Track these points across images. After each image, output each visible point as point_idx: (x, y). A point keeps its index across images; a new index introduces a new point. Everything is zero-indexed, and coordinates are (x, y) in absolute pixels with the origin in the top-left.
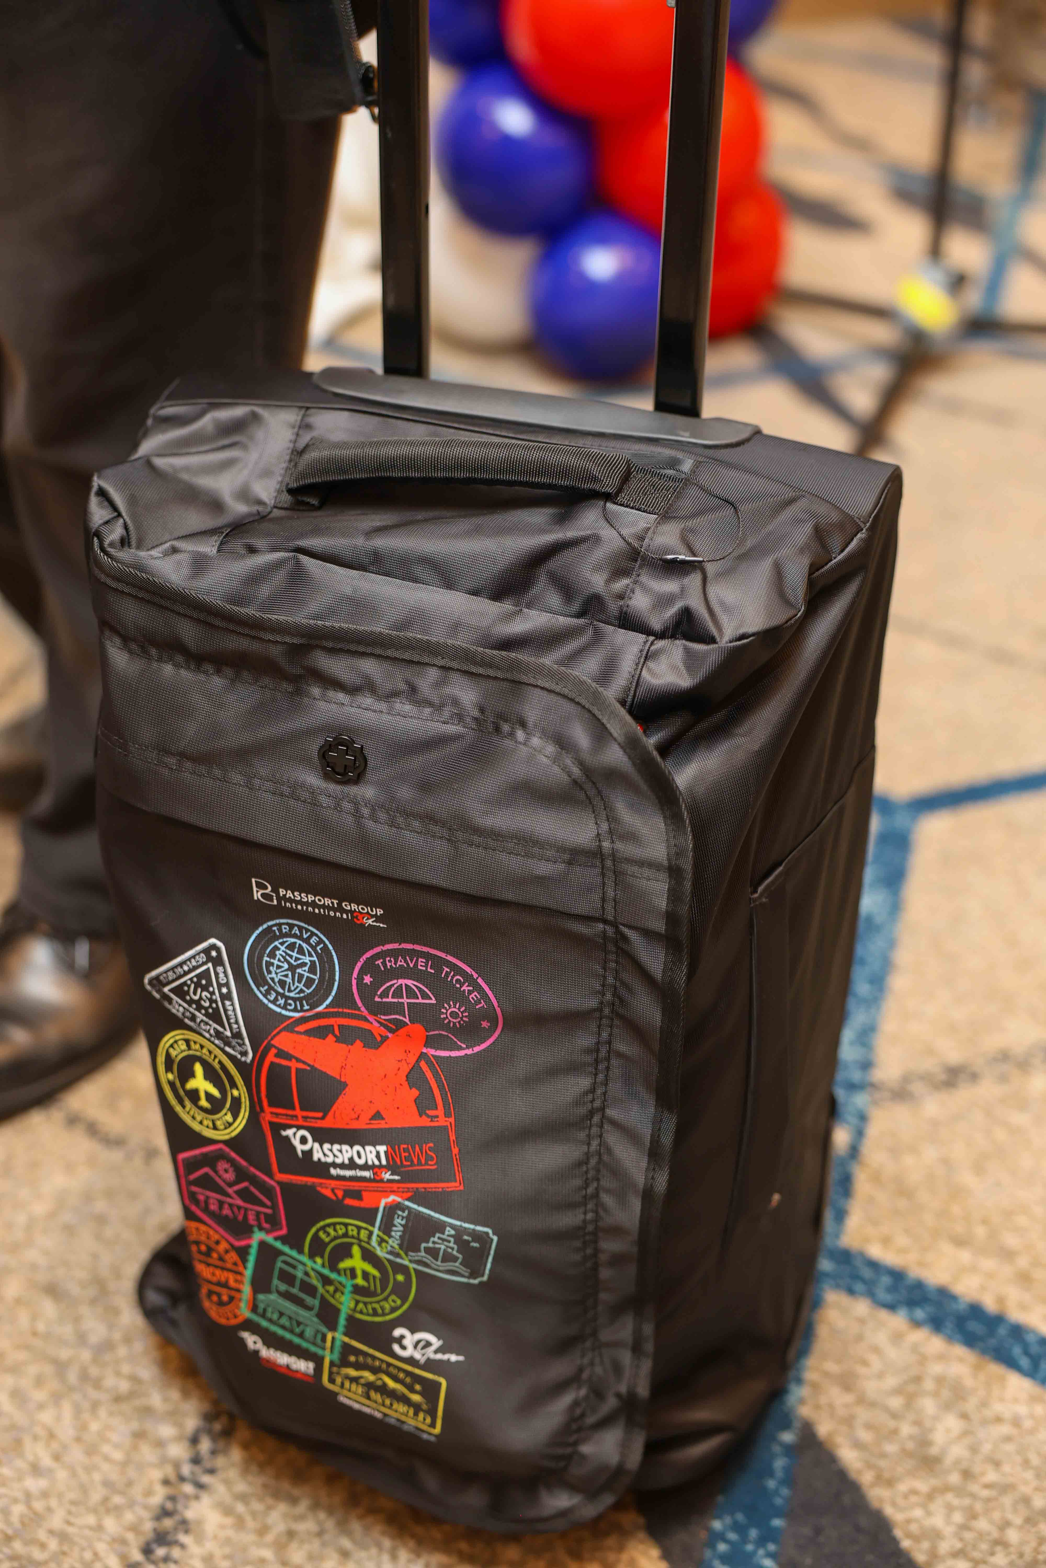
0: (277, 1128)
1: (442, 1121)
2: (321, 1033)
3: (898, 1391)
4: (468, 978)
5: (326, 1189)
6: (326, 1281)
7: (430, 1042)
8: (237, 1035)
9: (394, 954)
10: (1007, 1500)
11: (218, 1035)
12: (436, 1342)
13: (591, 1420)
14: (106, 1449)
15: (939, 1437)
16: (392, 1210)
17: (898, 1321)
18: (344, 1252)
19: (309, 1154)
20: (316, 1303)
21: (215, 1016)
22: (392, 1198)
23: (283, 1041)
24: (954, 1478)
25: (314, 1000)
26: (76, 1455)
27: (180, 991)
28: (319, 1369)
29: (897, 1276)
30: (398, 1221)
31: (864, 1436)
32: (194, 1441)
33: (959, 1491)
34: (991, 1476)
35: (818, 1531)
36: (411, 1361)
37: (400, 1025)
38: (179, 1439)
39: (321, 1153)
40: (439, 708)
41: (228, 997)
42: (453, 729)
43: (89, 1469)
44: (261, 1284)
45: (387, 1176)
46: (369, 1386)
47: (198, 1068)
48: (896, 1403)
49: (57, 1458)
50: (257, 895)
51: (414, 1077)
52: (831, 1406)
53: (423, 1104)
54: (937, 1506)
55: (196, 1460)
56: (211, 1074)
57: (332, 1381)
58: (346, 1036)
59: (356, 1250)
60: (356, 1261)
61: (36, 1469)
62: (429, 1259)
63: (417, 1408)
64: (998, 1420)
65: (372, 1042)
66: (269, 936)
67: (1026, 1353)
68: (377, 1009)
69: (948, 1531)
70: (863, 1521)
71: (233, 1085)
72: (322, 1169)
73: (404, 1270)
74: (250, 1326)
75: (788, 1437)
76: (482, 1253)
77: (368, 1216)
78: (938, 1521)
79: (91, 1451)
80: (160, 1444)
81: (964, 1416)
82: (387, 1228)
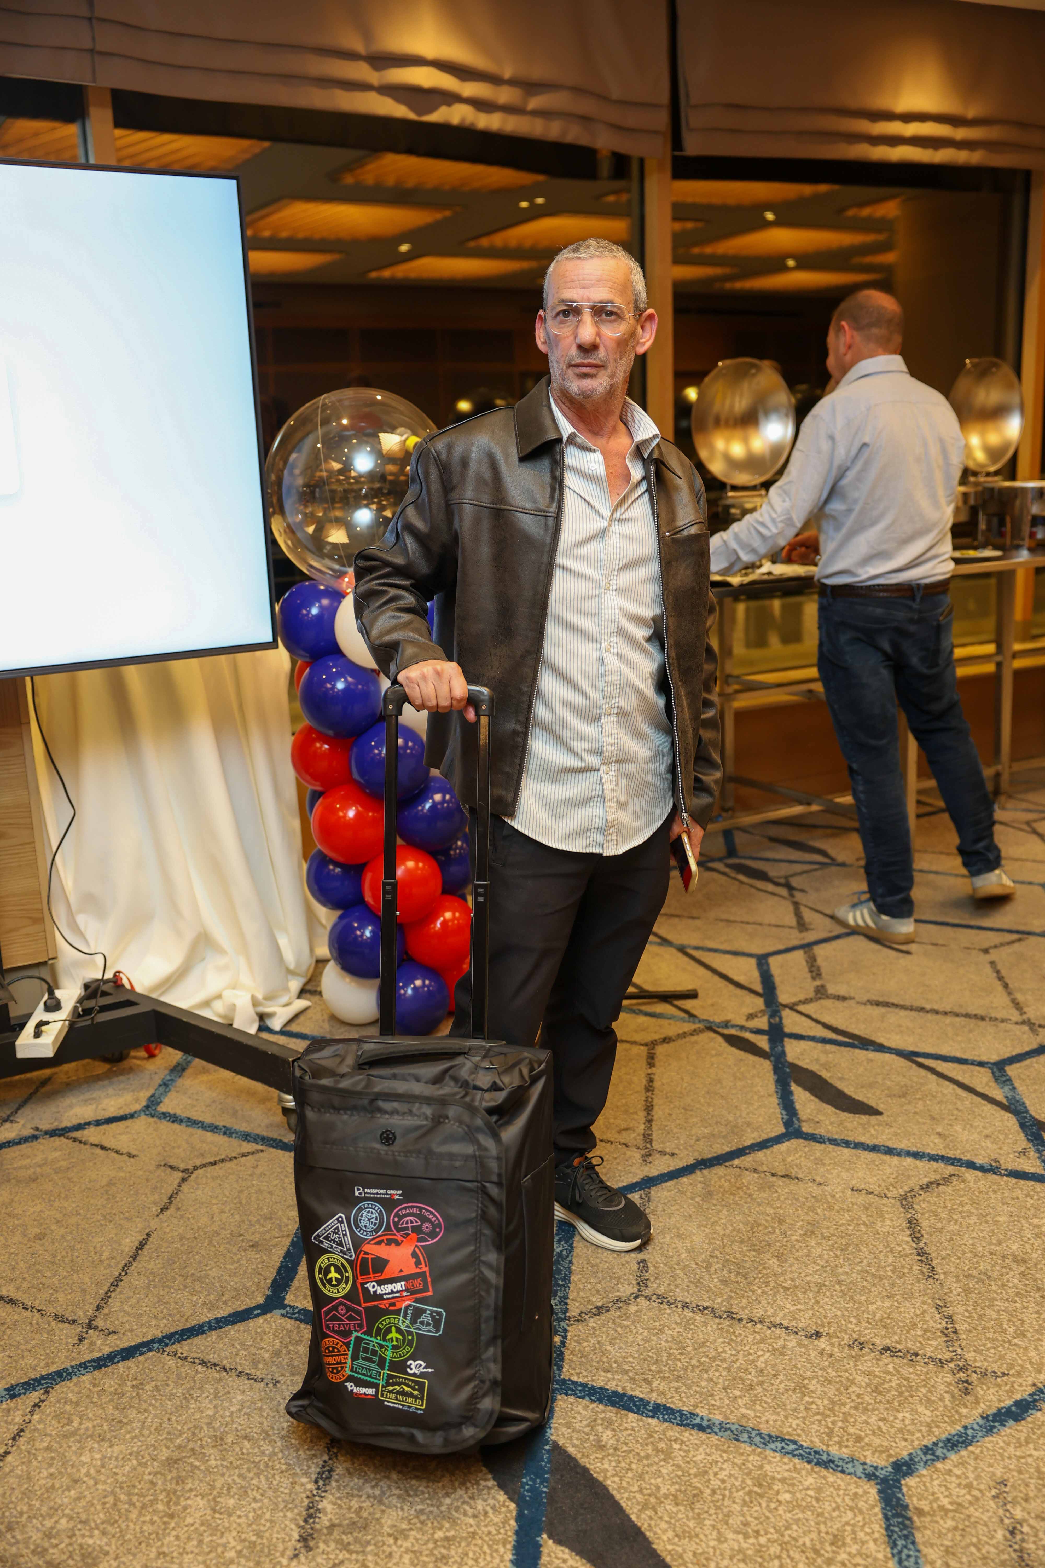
0: (363, 1284)
1: (424, 1269)
2: (379, 1243)
3: (588, 1425)
4: (432, 1213)
5: (382, 1305)
6: (381, 1346)
7: (419, 1240)
8: (349, 1249)
9: (405, 1208)
10: (631, 1455)
11: (342, 1251)
12: (423, 1364)
13: (480, 1394)
14: (282, 1489)
15: (605, 1438)
16: (407, 1308)
17: (586, 1402)
18: (389, 1331)
19: (375, 1292)
20: (376, 1358)
21: (341, 1244)
22: (407, 1303)
23: (366, 1248)
24: (611, 1451)
25: (377, 1231)
26: (270, 1493)
27: (327, 1238)
28: (377, 1392)
29: (584, 1386)
30: (410, 1312)
31: (576, 1442)
32: (316, 1482)
33: (613, 1455)
34: (625, 1448)
35: (562, 1476)
36: (414, 1375)
37: (408, 1235)
38: (310, 1482)
39: (380, 1290)
40: (419, 1116)
41: (345, 1235)
42: (425, 1123)
43: (276, 1498)
44: (355, 1357)
45: (405, 1294)
46: (398, 1393)
47: (332, 1269)
48: (587, 1430)
49: (262, 1495)
50: (357, 1194)
51: (414, 1254)
52: (563, 1434)
53: (418, 1263)
54: (606, 1461)
55: (318, 1488)
56: (338, 1270)
57: (382, 1395)
58: (389, 1242)
59: (393, 1329)
60: (394, 1334)
61: (255, 1500)
62: (421, 1326)
63: (416, 1397)
64: (626, 1429)
65: (398, 1244)
66: (360, 1209)
67: (635, 1405)
68: (399, 1230)
69: (610, 1469)
70: (579, 1470)
71: (346, 1271)
72: (380, 1297)
73: (410, 1333)
74: (350, 1379)
75: (547, 1447)
76: (440, 1320)
77: (398, 1312)
78: (606, 1466)
79: (276, 1491)
80: (303, 1485)
81: (613, 1430)
82: (405, 1317)
